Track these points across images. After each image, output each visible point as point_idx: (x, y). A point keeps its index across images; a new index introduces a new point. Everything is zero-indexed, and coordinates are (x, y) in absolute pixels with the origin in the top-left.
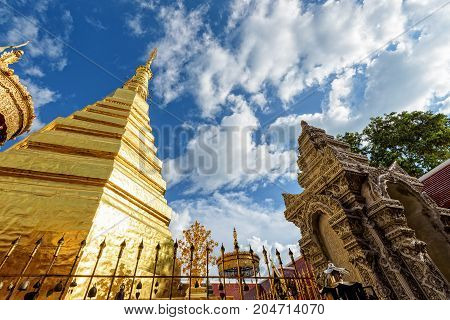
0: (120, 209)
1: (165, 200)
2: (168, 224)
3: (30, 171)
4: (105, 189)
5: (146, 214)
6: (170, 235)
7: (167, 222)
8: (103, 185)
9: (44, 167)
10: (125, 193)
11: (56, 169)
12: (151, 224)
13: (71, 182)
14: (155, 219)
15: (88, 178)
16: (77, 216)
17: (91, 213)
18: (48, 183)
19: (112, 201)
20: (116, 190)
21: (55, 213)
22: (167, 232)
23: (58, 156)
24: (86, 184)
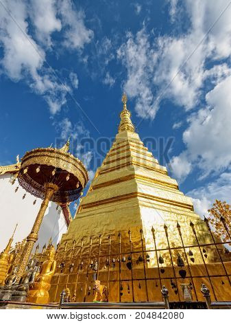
0: (154, 208)
1: (181, 193)
2: (192, 210)
3: (100, 201)
4: (138, 197)
5: (172, 206)
6: (198, 216)
7: (191, 208)
8: (136, 196)
9: (104, 197)
10: (151, 196)
11: (110, 195)
12: (179, 212)
13: (120, 200)
14: (180, 208)
15: (126, 195)
16: (132, 218)
17: (138, 214)
18: (110, 205)
19: (146, 204)
20: (145, 196)
21: (120, 220)
22: (195, 215)
23: (107, 188)
24: (127, 198)
